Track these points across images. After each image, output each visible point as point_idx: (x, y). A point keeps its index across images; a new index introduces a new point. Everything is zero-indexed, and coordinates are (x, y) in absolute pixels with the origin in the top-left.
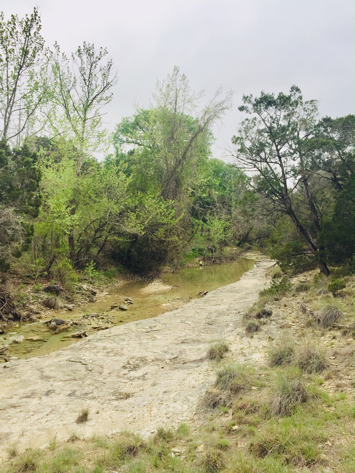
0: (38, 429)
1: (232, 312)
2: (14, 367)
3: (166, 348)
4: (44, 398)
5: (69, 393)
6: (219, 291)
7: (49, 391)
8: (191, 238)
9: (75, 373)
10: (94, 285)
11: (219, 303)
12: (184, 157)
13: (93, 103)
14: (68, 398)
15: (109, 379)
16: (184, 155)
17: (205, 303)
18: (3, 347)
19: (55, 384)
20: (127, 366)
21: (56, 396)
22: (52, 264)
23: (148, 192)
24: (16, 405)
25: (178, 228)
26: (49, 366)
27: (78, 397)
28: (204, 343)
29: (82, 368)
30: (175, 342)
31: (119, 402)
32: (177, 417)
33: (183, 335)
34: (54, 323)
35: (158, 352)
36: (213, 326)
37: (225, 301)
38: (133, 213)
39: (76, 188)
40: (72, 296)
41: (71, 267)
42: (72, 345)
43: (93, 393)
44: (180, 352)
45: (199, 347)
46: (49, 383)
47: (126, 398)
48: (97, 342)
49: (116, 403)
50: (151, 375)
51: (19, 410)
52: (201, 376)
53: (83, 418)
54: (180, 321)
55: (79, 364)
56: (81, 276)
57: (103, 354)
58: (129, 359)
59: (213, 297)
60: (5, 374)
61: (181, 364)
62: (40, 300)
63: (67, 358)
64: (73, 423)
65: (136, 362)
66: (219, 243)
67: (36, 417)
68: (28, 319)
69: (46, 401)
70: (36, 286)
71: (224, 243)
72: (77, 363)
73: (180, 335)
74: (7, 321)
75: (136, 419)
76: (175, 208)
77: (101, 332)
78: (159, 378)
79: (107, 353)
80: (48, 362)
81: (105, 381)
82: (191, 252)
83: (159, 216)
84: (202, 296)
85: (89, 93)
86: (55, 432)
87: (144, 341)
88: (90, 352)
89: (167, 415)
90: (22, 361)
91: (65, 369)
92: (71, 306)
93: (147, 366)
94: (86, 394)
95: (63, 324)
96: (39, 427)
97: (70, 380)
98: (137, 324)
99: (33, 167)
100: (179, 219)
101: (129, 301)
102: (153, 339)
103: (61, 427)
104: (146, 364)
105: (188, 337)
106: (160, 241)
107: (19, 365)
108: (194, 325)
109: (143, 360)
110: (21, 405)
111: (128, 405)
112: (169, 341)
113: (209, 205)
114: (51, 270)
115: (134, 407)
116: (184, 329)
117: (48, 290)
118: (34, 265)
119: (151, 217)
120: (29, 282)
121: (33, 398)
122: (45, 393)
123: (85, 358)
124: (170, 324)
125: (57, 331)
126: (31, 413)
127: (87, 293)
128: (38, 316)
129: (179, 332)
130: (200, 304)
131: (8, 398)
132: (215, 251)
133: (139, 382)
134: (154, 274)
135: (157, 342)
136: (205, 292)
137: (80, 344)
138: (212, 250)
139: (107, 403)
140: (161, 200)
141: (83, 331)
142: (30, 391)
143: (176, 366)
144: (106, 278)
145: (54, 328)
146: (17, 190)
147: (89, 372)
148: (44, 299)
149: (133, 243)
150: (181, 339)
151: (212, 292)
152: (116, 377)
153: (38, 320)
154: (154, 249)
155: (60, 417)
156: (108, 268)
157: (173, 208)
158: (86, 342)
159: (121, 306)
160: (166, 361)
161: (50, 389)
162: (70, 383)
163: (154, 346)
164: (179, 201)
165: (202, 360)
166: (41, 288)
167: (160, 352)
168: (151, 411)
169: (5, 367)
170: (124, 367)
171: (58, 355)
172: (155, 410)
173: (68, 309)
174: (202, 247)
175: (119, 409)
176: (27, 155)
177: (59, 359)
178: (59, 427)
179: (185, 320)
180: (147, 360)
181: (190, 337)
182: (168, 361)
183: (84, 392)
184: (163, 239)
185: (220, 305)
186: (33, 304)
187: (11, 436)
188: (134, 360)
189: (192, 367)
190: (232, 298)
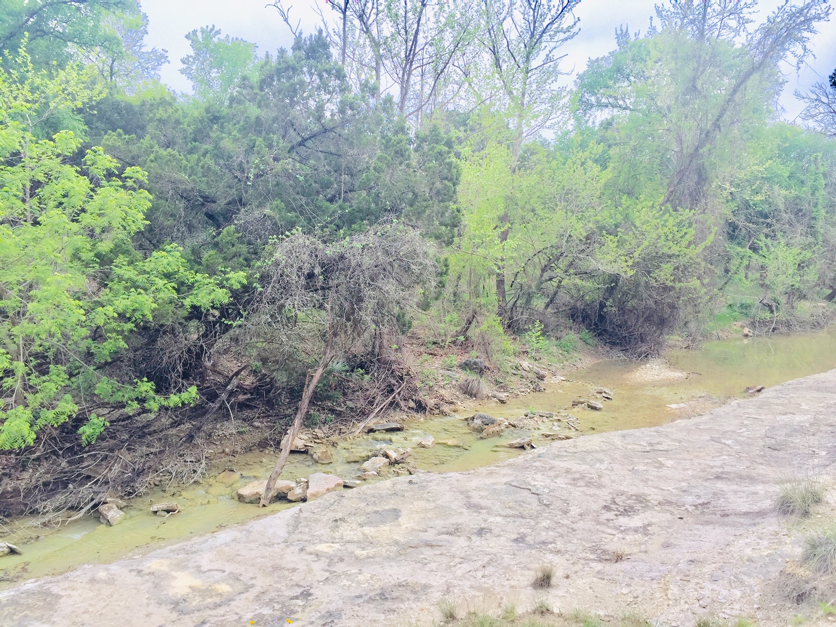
0: (471, 587)
1: (821, 429)
2: (424, 484)
3: (684, 484)
4: (475, 538)
5: (514, 536)
6: (789, 387)
7: (482, 529)
8: (726, 283)
9: (521, 506)
10: (541, 363)
11: (792, 411)
12: (717, 126)
13: (544, 38)
14: (514, 544)
15: (580, 525)
16: (717, 120)
17: (759, 408)
18: (403, 451)
19: (491, 519)
20: (612, 506)
21: (494, 538)
22: (470, 323)
23: (642, 197)
24: (433, 543)
25: (699, 264)
26: (477, 489)
27: (530, 546)
28: (763, 482)
29: (533, 500)
30: (701, 474)
31: (603, 565)
32: (721, 609)
33: (718, 463)
34: (478, 422)
35: (668, 490)
36: (781, 453)
37: (804, 407)
38: (612, 237)
39: (510, 195)
40: (505, 378)
41: (501, 330)
42: (511, 460)
43: (555, 543)
44: (715, 494)
45: (752, 488)
46: (481, 516)
47: (617, 561)
48: (554, 459)
49: (598, 566)
50: (660, 529)
51: (438, 552)
52: (765, 543)
53: (544, 581)
54: (708, 438)
55: (526, 493)
56: (517, 347)
57: (566, 481)
58: (615, 496)
59: (778, 398)
60: (412, 493)
61: (718, 516)
62: (454, 382)
63: (505, 480)
64: (527, 586)
65: (628, 502)
66: (786, 293)
67: (466, 567)
68: (437, 411)
69: (478, 543)
70: (447, 359)
71: (796, 294)
72: (524, 490)
73: (712, 464)
74: (407, 412)
75: (639, 599)
76: (694, 226)
77: (557, 444)
78: (675, 535)
79: (574, 480)
80: (475, 483)
81: (575, 526)
82: (725, 310)
83: (661, 242)
84: (752, 395)
85: (535, 23)
86: (499, 597)
87: (641, 467)
88: (543, 475)
89: (701, 602)
90: (435, 476)
91: (504, 498)
92: (503, 395)
93: (649, 512)
94: (544, 543)
95: (493, 424)
96: (473, 583)
97: (513, 516)
98: (624, 436)
99: (447, 160)
100: (702, 246)
101: (604, 394)
102: (657, 465)
103: (507, 589)
104: (646, 506)
105: (727, 469)
106: (663, 288)
107: (431, 481)
108: (738, 447)
109: (641, 499)
110: (440, 544)
111: (621, 574)
112: (690, 472)
113: (766, 217)
114: (468, 333)
115: (632, 578)
116: (718, 454)
117: (466, 366)
118: (443, 325)
119: (646, 243)
120: (436, 352)
121: (458, 536)
122: (476, 531)
123: (536, 483)
124: (689, 441)
125: (484, 434)
126: (457, 560)
127: (530, 375)
128: (452, 407)
129: (709, 458)
130: (750, 411)
131: (420, 531)
132: (777, 308)
133: (636, 536)
134: (650, 348)
135: (664, 472)
136: (759, 387)
137: (523, 460)
138: (770, 307)
139: (583, 564)
140: (667, 211)
141: (527, 440)
142: (453, 524)
143: (707, 518)
144: (561, 352)
145: (480, 430)
146: (425, 201)
147: (544, 507)
148: (461, 382)
149: (611, 291)
150: (714, 470)
151: (773, 388)
152: (593, 523)
153: (453, 413)
154: (651, 303)
155: (505, 573)
156: (563, 334)
157: (690, 225)
158: (534, 457)
159: (591, 401)
160: (687, 506)
161: (482, 526)
162: (515, 522)
163: (660, 477)
164: (704, 212)
165: (762, 514)
166: (456, 363)
167: (673, 491)
168: (668, 589)
169: (410, 482)
170: (607, 508)
171: (491, 473)
172: (674, 590)
173: (500, 400)
174: (747, 300)
175: (606, 578)
176: (437, 142)
177: (492, 480)
178: (504, 589)
179: (719, 438)
180: (648, 501)
181: (734, 469)
182: (691, 509)
183: (539, 539)
184: (669, 284)
185: (794, 414)
186: (443, 387)
187: (430, 590)
188: (624, 497)
189: (742, 525)
190: (822, 402)
